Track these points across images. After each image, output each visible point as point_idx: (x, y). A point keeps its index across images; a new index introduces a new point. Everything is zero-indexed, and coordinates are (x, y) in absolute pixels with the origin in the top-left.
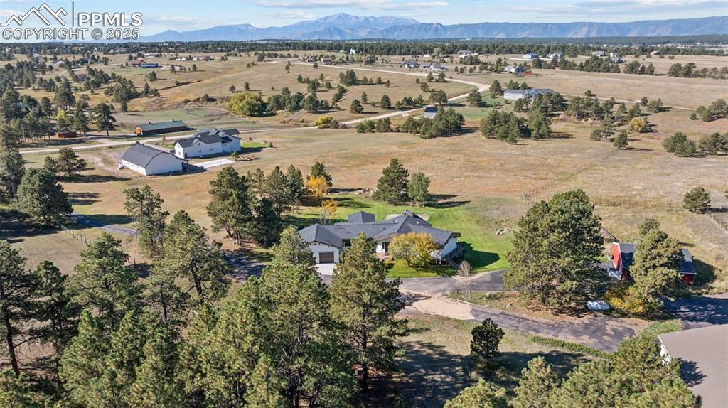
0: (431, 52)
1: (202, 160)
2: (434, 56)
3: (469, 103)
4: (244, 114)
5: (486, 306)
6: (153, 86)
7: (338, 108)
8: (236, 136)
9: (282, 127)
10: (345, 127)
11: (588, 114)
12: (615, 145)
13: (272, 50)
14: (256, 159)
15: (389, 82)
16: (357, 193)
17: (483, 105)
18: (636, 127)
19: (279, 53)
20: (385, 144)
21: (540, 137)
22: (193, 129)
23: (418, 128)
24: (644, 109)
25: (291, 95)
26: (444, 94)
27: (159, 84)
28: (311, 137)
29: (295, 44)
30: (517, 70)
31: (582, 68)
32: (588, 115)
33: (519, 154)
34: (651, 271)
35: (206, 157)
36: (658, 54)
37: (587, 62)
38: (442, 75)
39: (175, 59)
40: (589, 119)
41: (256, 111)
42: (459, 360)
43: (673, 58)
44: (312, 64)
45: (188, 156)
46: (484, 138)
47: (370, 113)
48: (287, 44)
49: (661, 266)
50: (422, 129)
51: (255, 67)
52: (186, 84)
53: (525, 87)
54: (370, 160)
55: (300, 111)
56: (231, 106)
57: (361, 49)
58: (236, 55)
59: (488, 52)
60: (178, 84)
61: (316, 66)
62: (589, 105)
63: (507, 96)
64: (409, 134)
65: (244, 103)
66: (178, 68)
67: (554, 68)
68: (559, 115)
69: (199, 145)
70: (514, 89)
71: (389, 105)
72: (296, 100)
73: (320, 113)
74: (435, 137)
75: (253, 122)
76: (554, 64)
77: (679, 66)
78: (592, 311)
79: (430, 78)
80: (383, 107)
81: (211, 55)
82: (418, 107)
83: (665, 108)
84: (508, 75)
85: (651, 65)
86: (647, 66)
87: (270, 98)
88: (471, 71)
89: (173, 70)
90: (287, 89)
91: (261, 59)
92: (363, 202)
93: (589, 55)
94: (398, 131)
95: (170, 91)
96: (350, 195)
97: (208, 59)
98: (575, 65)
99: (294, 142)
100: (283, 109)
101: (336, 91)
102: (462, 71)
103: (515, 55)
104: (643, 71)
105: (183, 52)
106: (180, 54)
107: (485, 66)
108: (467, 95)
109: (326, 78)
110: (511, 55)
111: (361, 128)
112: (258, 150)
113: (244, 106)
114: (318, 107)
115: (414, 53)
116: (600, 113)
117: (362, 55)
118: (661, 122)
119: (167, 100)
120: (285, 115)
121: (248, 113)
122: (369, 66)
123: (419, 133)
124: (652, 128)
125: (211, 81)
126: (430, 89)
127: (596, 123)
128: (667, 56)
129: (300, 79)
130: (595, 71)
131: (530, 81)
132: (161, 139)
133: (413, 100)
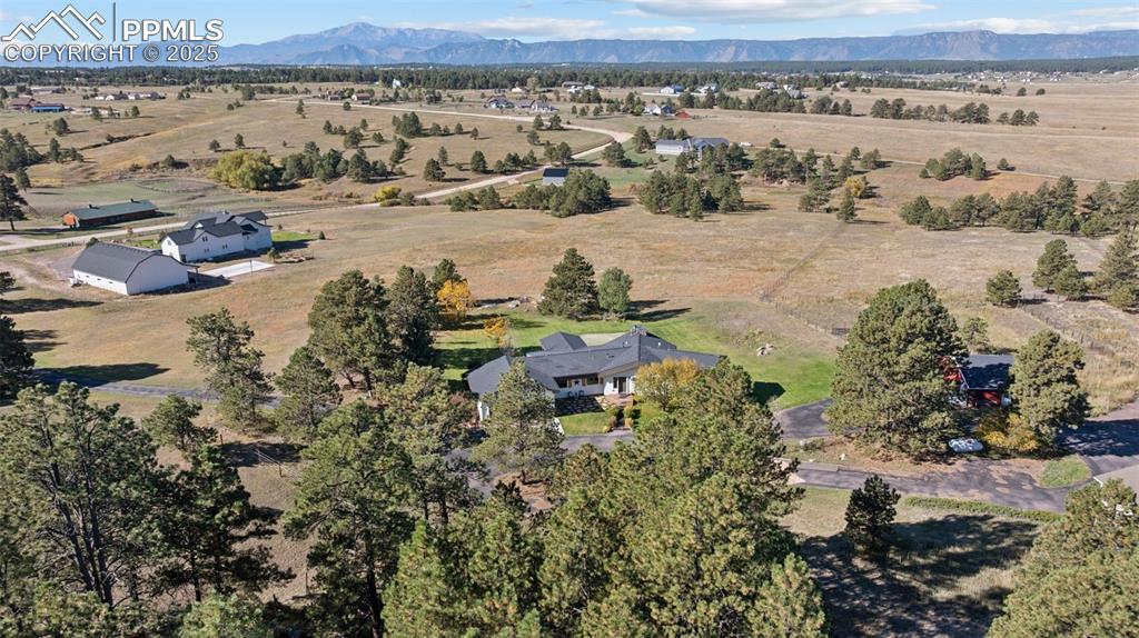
0: (523, 84)
1: (214, 264)
2: (528, 91)
3: (605, 162)
4: (246, 186)
5: (811, 461)
6: (66, 143)
7: (403, 173)
8: (262, 222)
9: (319, 206)
10: (427, 203)
11: (783, 173)
12: (839, 218)
13: (260, 82)
14: (308, 259)
15: (476, 130)
16: (511, 305)
17: (627, 164)
18: (853, 190)
19: (276, 86)
20: (504, 227)
21: (731, 209)
22: (168, 215)
23: (545, 201)
24: (857, 165)
25: (321, 154)
26: (569, 149)
27: (75, 140)
28: (379, 221)
29: (298, 71)
30: (664, 110)
31: (751, 106)
32: (783, 176)
33: (714, 236)
34: (1045, 391)
35: (219, 260)
36: (846, 86)
37: (758, 97)
38: (556, 120)
39: (93, 96)
40: (785, 181)
41: (267, 181)
42: (824, 544)
43: (869, 91)
44: (341, 104)
45: (187, 259)
46: (649, 213)
47: (455, 180)
48: (284, 72)
49: (1058, 381)
50: (553, 202)
51: (240, 109)
52: (125, 139)
53: (684, 136)
54: (497, 253)
55: (341, 179)
56: (219, 175)
57: (410, 80)
58: (203, 91)
59: (609, 84)
60: (112, 140)
61: (347, 107)
62: (782, 161)
63: (661, 149)
64: (530, 210)
65: (244, 168)
66: (104, 113)
67: (711, 107)
68: (740, 175)
69: (205, 239)
70: (669, 138)
71: (484, 167)
72: (331, 161)
73: (375, 182)
74: (574, 214)
75: (267, 200)
76: (710, 103)
77: (884, 103)
78: (961, 454)
79: (539, 124)
80: (475, 170)
81: (160, 91)
82: (530, 169)
83: (884, 163)
84: (652, 118)
85: (847, 101)
86: (841, 103)
87: (284, 161)
88: (597, 112)
89: (96, 114)
90: (313, 144)
91: (250, 96)
92: (527, 318)
93: (754, 88)
94: (513, 207)
95: (100, 152)
96: (501, 308)
97: (154, 97)
98: (740, 103)
99: (355, 229)
100: (310, 177)
101: (393, 147)
102: (584, 112)
103: (649, 88)
104: (836, 111)
105: (103, 84)
106: (101, 89)
107: (614, 105)
108: (603, 148)
109: (371, 126)
110: (645, 88)
111: (458, 205)
112: (301, 244)
113: (245, 174)
114: (371, 173)
115: (495, 86)
116: (801, 172)
117: (413, 88)
118: (884, 182)
119: (99, 167)
120: (316, 186)
121: (252, 185)
122: (432, 106)
123: (547, 208)
124: (874, 191)
125: (169, 133)
126: (542, 140)
127: (794, 187)
128: (859, 89)
129: (328, 127)
130: (770, 111)
131: (689, 126)
132: (125, 232)
133: (521, 158)
